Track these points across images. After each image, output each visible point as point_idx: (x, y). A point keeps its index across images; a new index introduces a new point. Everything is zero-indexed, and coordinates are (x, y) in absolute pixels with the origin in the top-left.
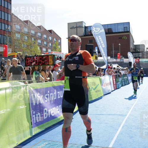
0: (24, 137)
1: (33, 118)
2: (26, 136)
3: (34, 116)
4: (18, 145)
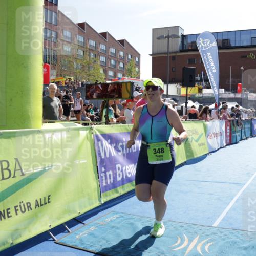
0: (90, 205)
1: (102, 177)
2: (92, 204)
3: (103, 175)
4: (80, 214)
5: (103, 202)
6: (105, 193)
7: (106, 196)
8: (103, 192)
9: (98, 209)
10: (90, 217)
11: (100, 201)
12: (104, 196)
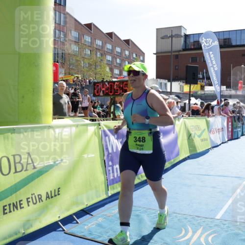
0: (97, 197)
1: (109, 170)
2: (100, 196)
3: (110, 168)
4: (87, 206)
5: (110, 195)
6: (112, 186)
7: (114, 189)
8: (110, 185)
9: (105, 201)
10: (98, 208)
11: (107, 193)
12: (111, 189)
